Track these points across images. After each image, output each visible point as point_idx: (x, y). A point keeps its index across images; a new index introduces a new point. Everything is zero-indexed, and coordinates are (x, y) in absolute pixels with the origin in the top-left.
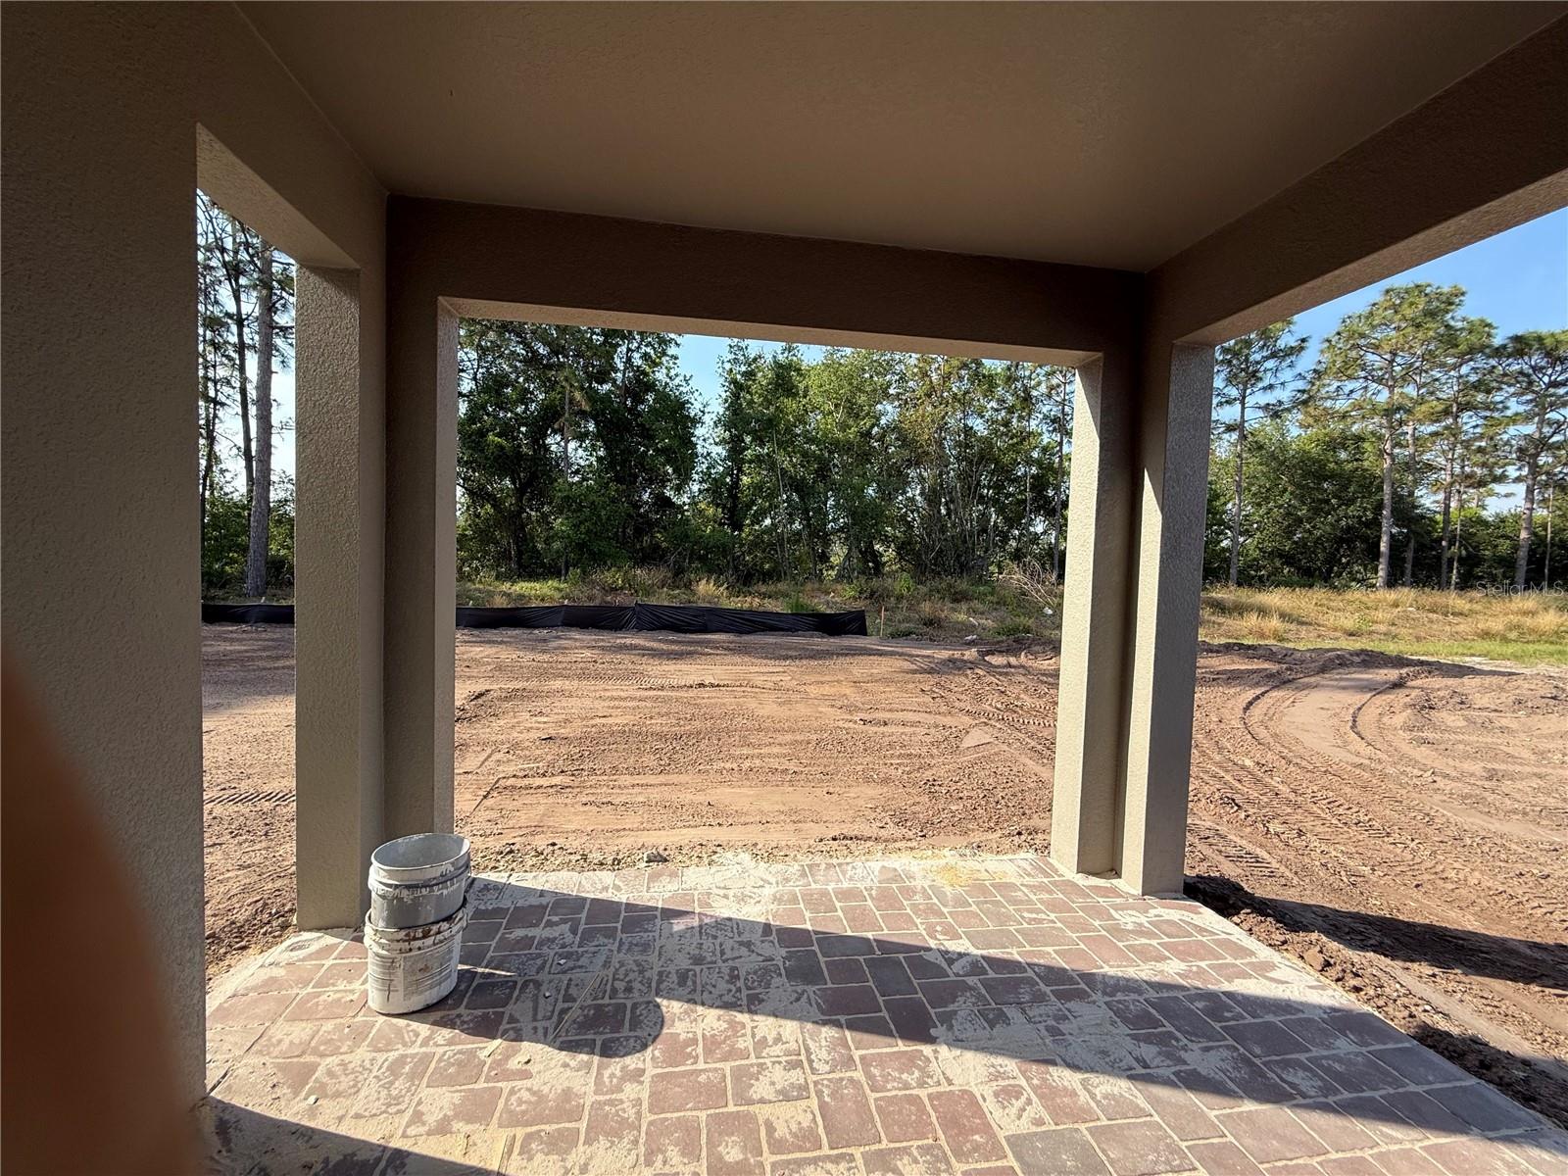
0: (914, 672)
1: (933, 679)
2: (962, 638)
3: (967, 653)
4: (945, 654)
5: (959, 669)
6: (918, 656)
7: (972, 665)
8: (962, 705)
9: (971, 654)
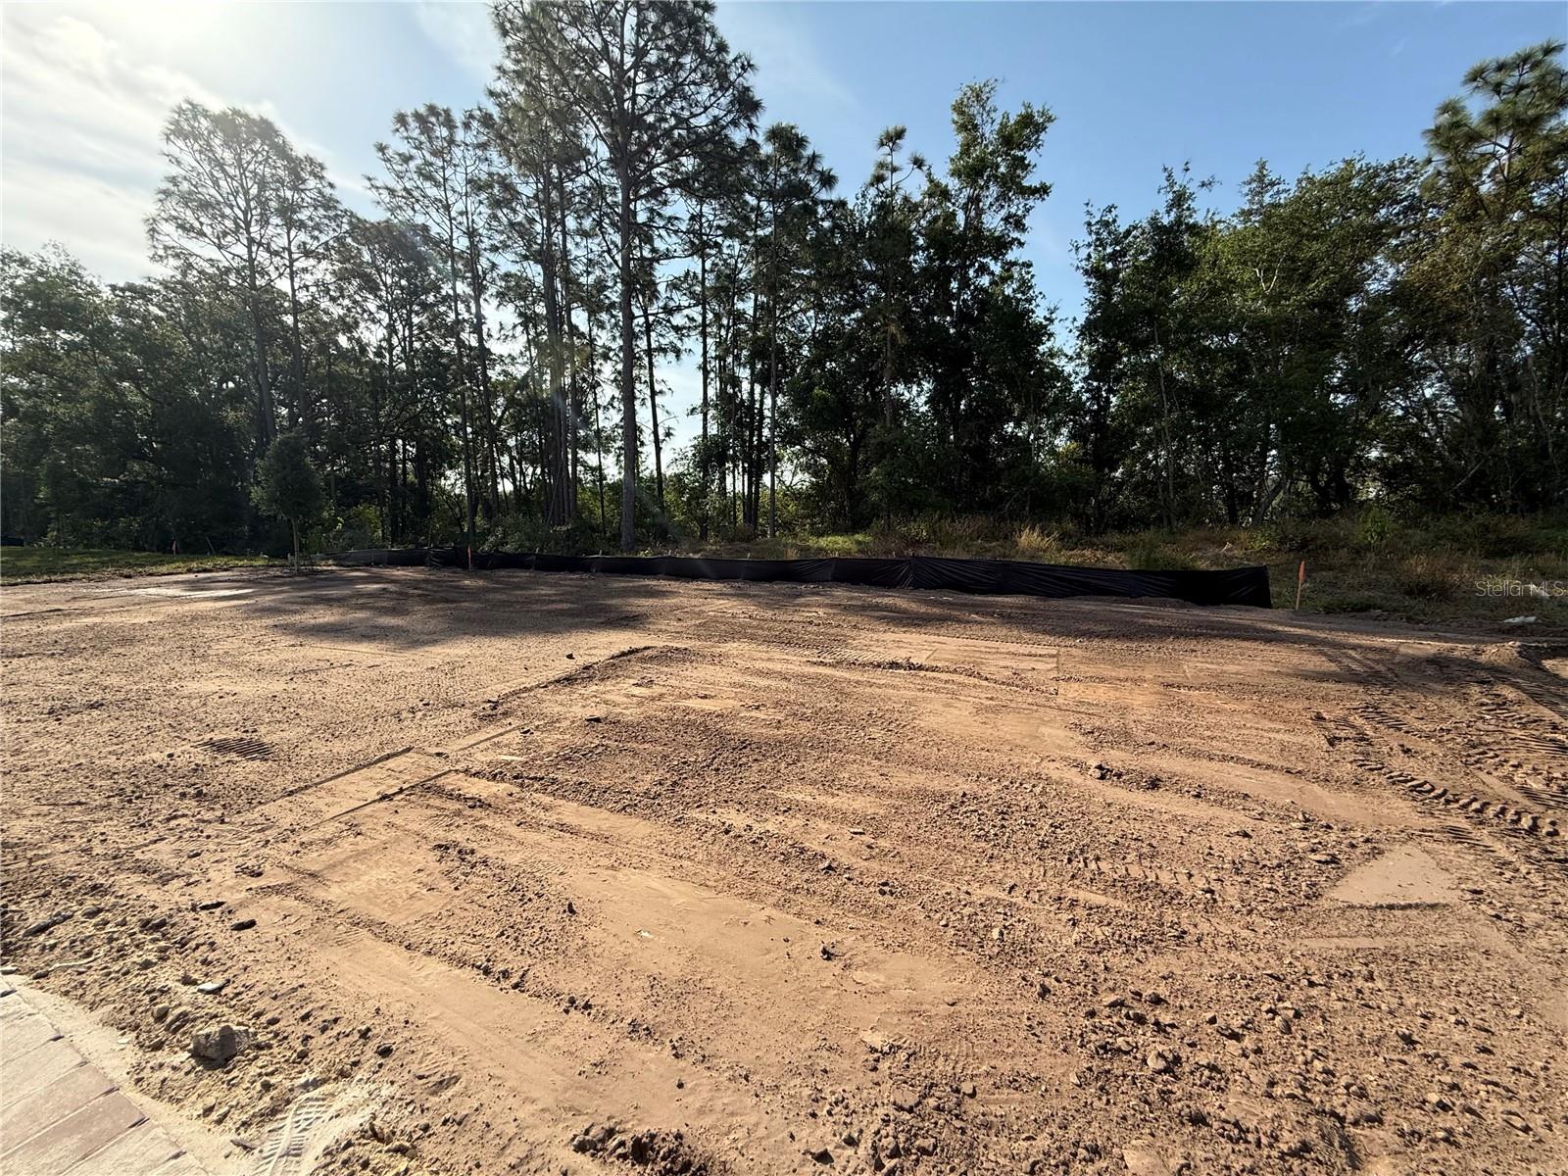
0: (1323, 677)
1: (1359, 696)
2: (1495, 620)
3: (1491, 649)
4: (1430, 647)
5: (1450, 681)
6: (1354, 648)
7: (1497, 674)
8: (1410, 766)
9: (1501, 652)
